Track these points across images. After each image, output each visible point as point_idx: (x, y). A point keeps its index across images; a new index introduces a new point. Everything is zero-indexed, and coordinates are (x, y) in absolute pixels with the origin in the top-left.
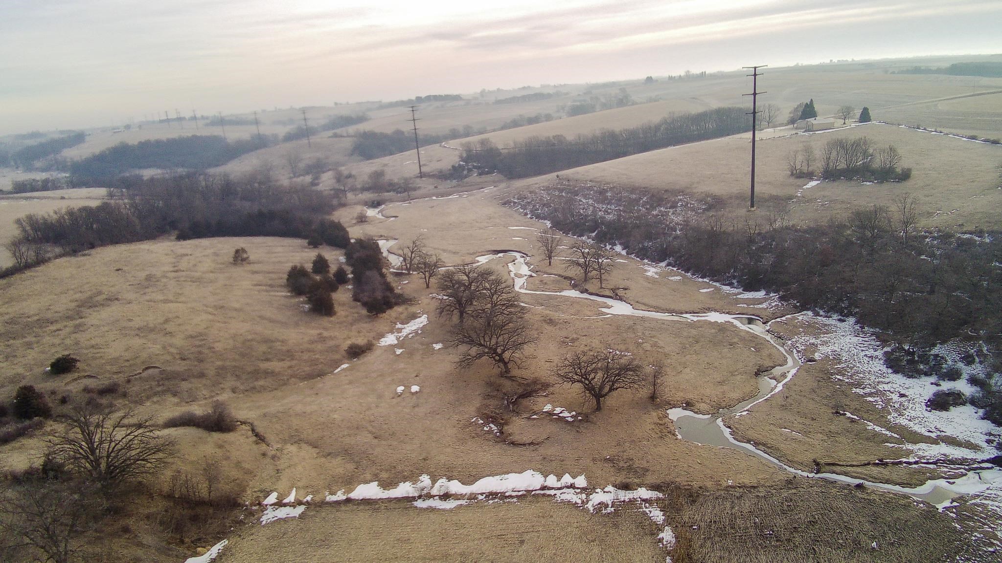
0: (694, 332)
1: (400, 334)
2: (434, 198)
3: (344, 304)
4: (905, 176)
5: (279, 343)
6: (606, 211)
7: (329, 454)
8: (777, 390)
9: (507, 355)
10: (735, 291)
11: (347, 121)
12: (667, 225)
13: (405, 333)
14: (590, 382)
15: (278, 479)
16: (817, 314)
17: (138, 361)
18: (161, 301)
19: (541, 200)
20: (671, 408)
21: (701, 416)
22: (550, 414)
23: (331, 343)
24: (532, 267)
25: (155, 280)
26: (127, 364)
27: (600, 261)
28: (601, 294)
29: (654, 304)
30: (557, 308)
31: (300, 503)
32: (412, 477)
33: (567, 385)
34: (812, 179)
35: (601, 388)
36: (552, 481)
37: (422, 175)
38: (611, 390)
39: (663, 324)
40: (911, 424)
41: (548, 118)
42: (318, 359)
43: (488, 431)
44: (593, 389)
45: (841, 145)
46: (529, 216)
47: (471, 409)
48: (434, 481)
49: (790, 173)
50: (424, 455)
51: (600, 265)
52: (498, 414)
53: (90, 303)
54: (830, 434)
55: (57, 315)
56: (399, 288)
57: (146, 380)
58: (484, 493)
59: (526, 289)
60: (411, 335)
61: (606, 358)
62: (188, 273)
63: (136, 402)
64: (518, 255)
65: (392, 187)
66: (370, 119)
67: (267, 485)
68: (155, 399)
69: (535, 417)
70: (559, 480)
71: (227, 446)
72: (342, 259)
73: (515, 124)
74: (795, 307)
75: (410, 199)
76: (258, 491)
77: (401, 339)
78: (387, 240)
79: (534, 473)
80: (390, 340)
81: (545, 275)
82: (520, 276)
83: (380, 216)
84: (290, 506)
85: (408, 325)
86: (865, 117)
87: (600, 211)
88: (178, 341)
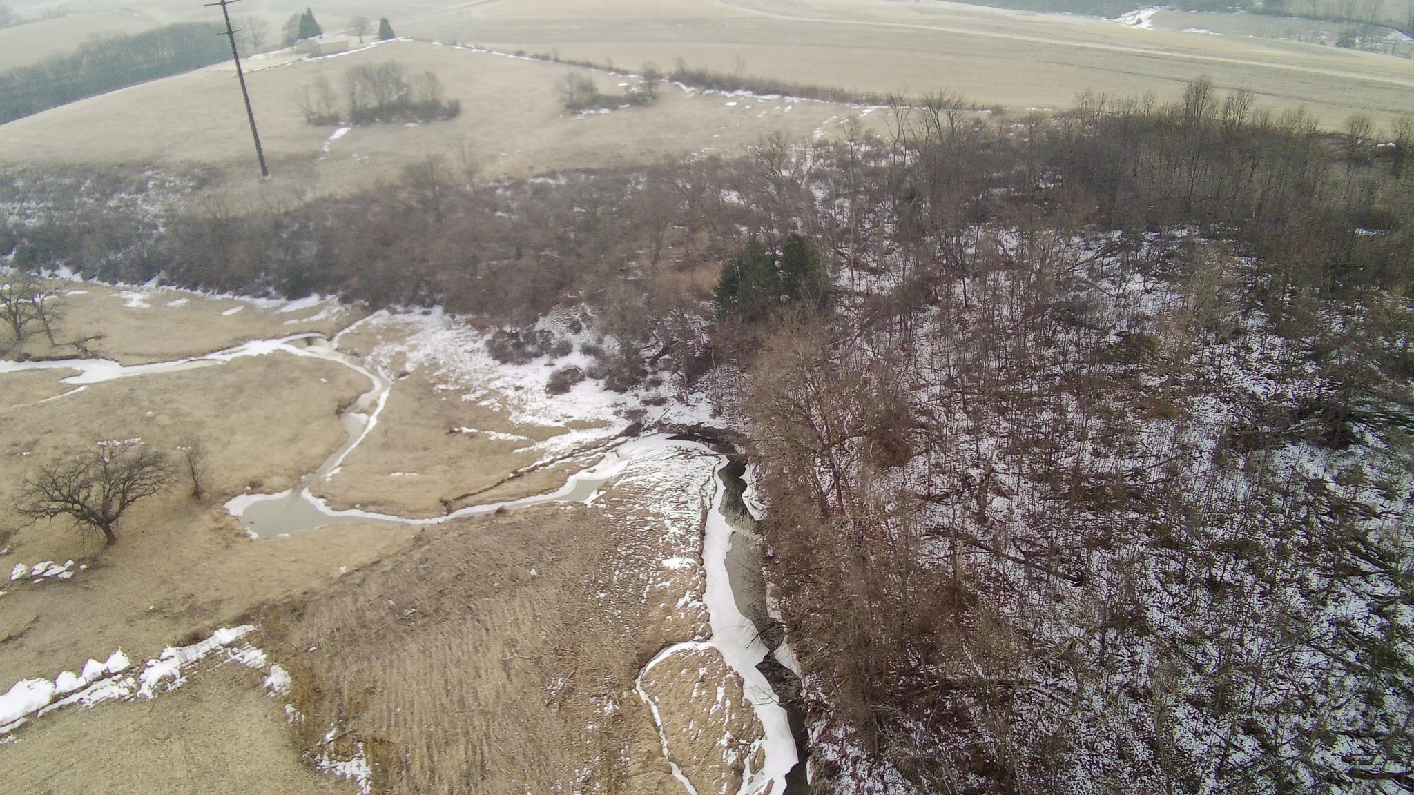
0: (230, 378)
6: (22, 213)
8: (371, 427)
10: (274, 303)
14: (83, 505)
20: (230, 500)
21: (277, 496)
27: (37, 300)
28: (57, 355)
29: (155, 350)
33: (43, 523)
35: (106, 505)
36: (67, 681)
38: (123, 505)
39: (180, 377)
40: (535, 419)
44: (93, 514)
54: (452, 461)
61: (100, 459)
70: (79, 675)
74: (364, 308)
79: (29, 682)
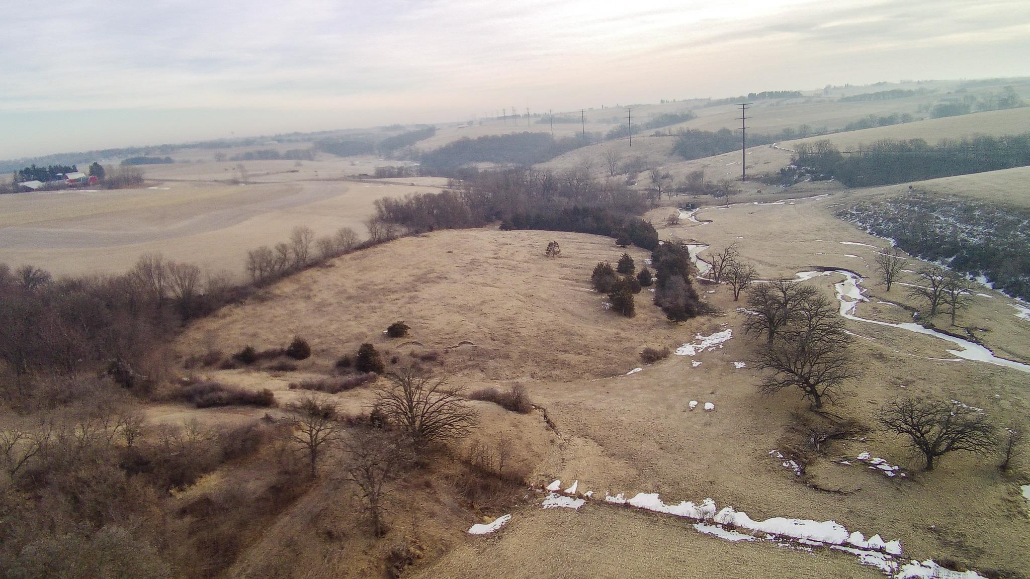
1: (699, 346)
2: (756, 203)
3: (644, 307)
5: (578, 338)
6: (970, 234)
7: (614, 455)
9: (820, 388)
11: (673, 119)
13: (704, 345)
14: (922, 435)
15: (563, 468)
17: (456, 335)
18: (481, 283)
19: (885, 213)
22: (865, 463)
23: (627, 344)
24: (865, 290)
25: (478, 264)
26: (447, 336)
27: (956, 292)
28: (953, 332)
29: (1023, 353)
30: (890, 342)
31: (581, 497)
32: (696, 499)
33: (892, 434)
35: (937, 443)
36: (856, 538)
37: (744, 178)
38: (948, 449)
41: (906, 119)
42: (613, 358)
43: (788, 468)
44: (926, 444)
46: (868, 231)
47: (769, 441)
48: (719, 508)
50: (711, 478)
51: (955, 299)
52: (802, 451)
53: (424, 279)
55: (397, 286)
56: (705, 296)
57: (461, 353)
58: (775, 534)
59: (854, 315)
60: (711, 349)
61: (948, 410)
62: (506, 261)
63: (450, 372)
64: (849, 275)
65: (709, 189)
66: (696, 117)
67: (552, 472)
68: (466, 372)
69: (846, 462)
70: (866, 539)
71: (521, 426)
72: (649, 261)
73: (863, 124)
75: (728, 203)
76: (543, 476)
77: (699, 351)
78: (697, 245)
79: (836, 525)
80: (688, 350)
81: (881, 302)
82: (849, 300)
83: (693, 219)
84: (571, 497)
85: (709, 337)
87: (963, 232)
88: (491, 322)
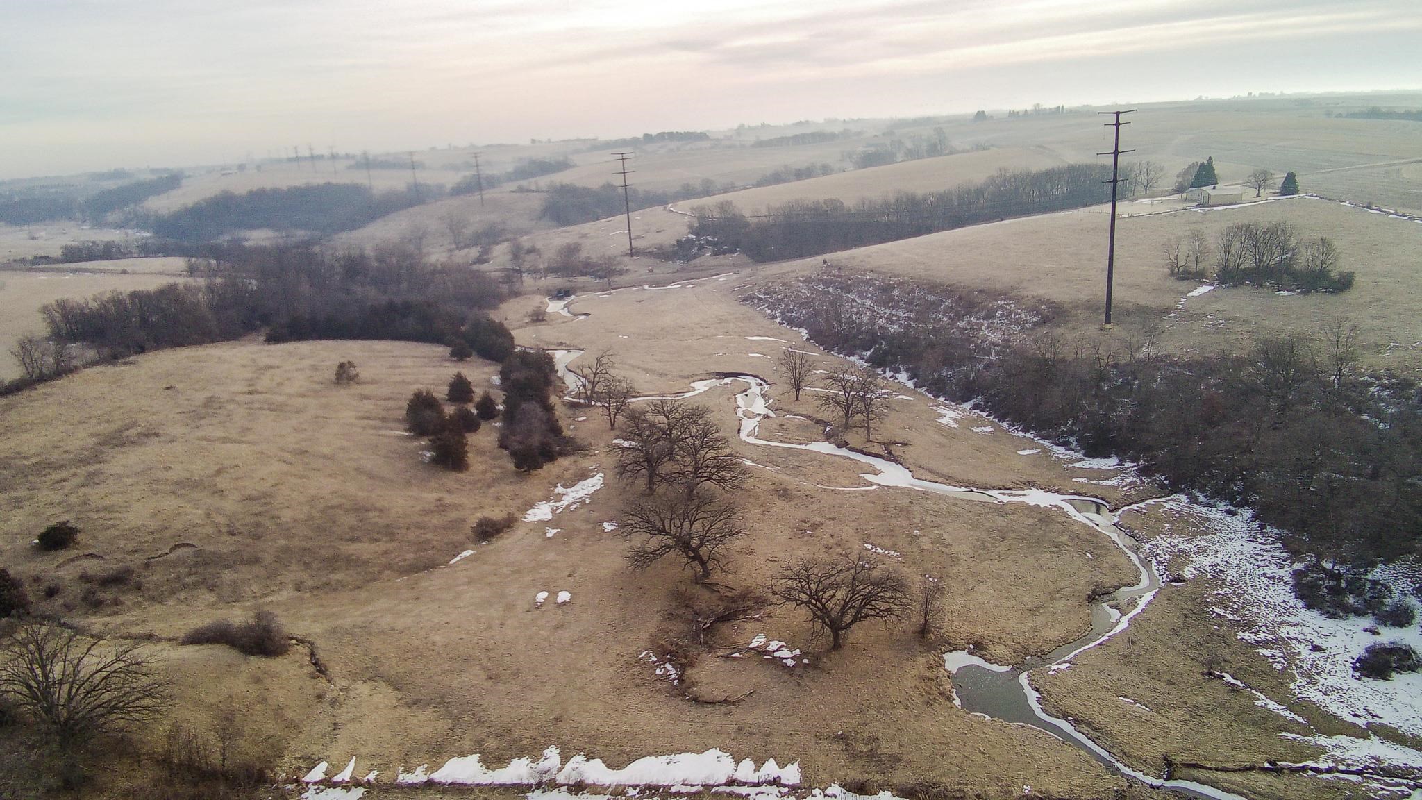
1: (558, 504)
2: (647, 287)
3: (482, 453)
4: (1344, 284)
5: (377, 513)
7: (417, 702)
10: (1072, 455)
12: (977, 346)
13: (565, 501)
16: (1194, 500)
17: (166, 534)
18: (219, 439)
19: (797, 296)
20: (950, 651)
22: (760, 651)
24: (771, 401)
25: (217, 406)
28: (868, 450)
34: (1202, 283)
37: (632, 252)
40: (1327, 700)
45: (1247, 233)
46: (778, 320)
49: (1167, 271)
51: (868, 408)
53: (116, 440)
55: (66, 456)
56: (572, 427)
57: (174, 564)
60: (574, 506)
62: (267, 396)
63: (153, 600)
65: (589, 268)
68: (182, 596)
69: (736, 655)
71: (268, 681)
72: (496, 380)
73: (775, 178)
74: (1161, 486)
75: (610, 287)
77: (557, 512)
80: (542, 512)
81: (788, 416)
82: (751, 415)
83: (565, 313)
85: (572, 490)
86: (1289, 186)
87: (881, 318)
